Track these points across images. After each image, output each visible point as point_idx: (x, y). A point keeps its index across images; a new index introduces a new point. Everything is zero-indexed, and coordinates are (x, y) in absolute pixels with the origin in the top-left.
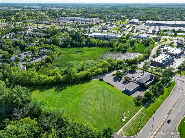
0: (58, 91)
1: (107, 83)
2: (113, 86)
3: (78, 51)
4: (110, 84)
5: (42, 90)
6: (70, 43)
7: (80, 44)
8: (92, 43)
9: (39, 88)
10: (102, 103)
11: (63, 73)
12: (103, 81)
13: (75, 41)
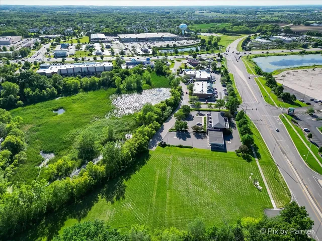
0: (118, 199)
1: (177, 146)
2: (192, 148)
3: (55, 108)
4: (184, 145)
5: (79, 215)
6: (19, 97)
7: (45, 92)
8: (69, 87)
9: (66, 215)
10: (209, 180)
11: (79, 161)
12: (169, 146)
13: (29, 89)
